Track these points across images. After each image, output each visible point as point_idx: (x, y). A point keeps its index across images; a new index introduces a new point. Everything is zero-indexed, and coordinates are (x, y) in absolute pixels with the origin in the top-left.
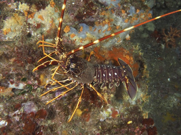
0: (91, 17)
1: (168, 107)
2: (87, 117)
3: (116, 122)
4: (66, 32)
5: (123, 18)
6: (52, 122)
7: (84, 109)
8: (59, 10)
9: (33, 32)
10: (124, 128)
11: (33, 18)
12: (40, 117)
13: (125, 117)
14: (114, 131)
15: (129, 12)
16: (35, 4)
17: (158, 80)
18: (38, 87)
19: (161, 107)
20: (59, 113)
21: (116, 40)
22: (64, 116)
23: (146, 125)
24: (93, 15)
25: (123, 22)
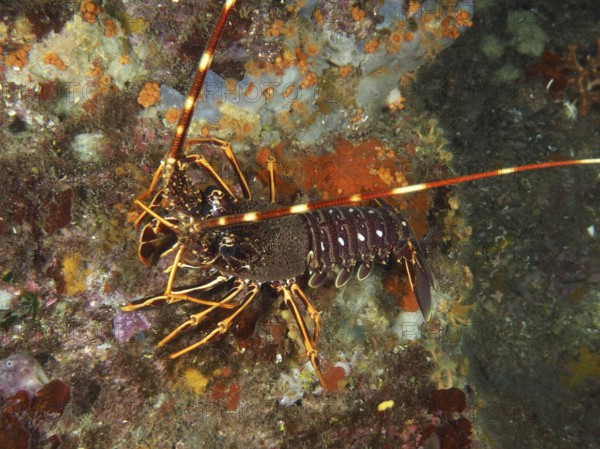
0: (235, 43)
1: (589, 330)
2: (229, 394)
3: (341, 405)
4: (146, 105)
5: (358, 40)
6: (97, 421)
7: (214, 368)
8: (122, 27)
9: (28, 112)
10: (364, 425)
11: (22, 66)
12: (47, 409)
13: (373, 387)
14: (328, 438)
15: (381, 13)
16: (27, 15)
17: (542, 236)
18: (58, 301)
19: (563, 333)
20: (123, 388)
21: (346, 115)
22: (139, 397)
23: (440, 412)
24: (241, 36)
25: (358, 51)
